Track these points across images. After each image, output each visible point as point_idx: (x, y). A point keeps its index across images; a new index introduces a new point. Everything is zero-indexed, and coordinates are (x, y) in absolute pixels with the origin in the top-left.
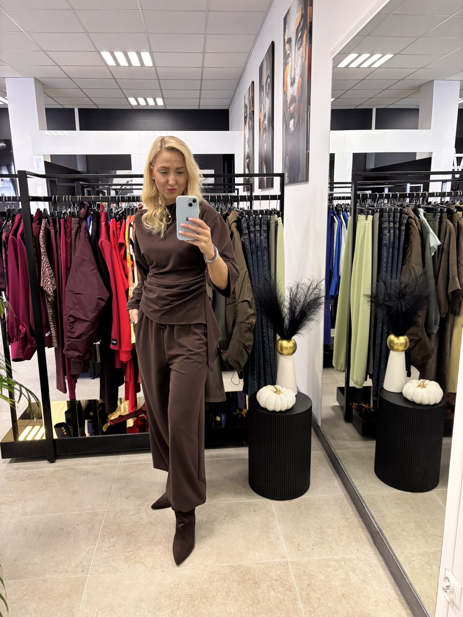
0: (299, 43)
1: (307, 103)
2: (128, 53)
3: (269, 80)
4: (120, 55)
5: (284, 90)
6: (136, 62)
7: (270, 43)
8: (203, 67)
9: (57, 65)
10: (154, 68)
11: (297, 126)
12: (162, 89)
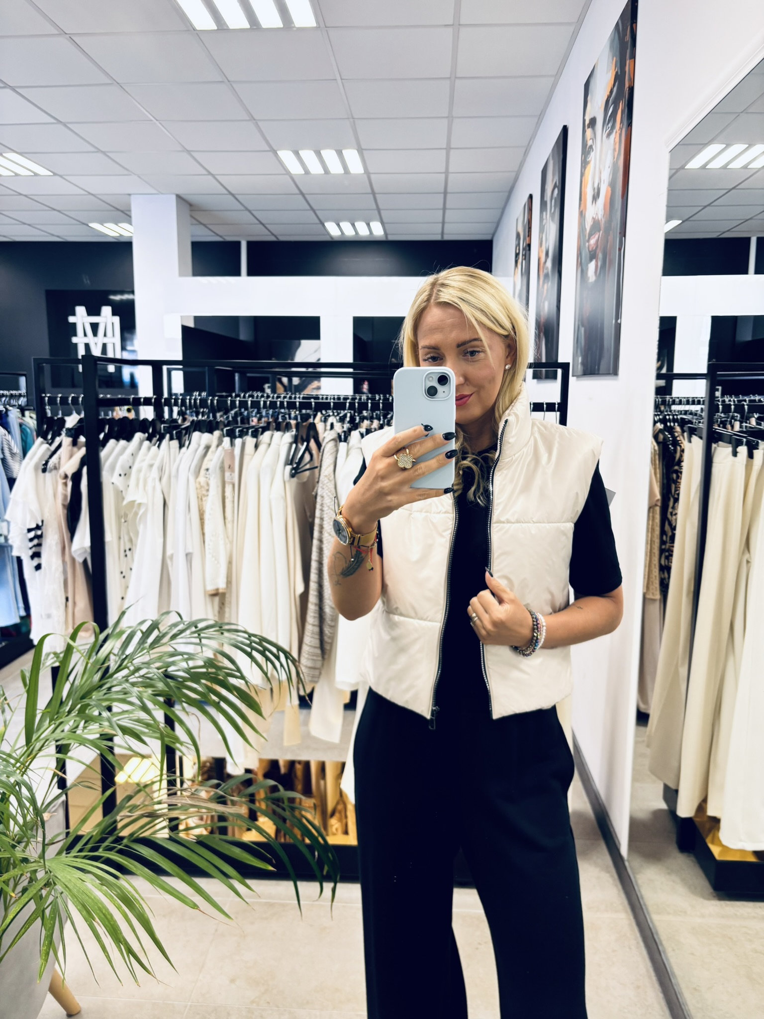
0: (610, 125)
1: (620, 233)
2: (322, 152)
3: (556, 191)
4: (308, 155)
5: (581, 210)
6: (336, 168)
7: (559, 129)
8: (447, 173)
9: (210, 173)
10: (365, 176)
11: (602, 271)
12: (381, 207)
